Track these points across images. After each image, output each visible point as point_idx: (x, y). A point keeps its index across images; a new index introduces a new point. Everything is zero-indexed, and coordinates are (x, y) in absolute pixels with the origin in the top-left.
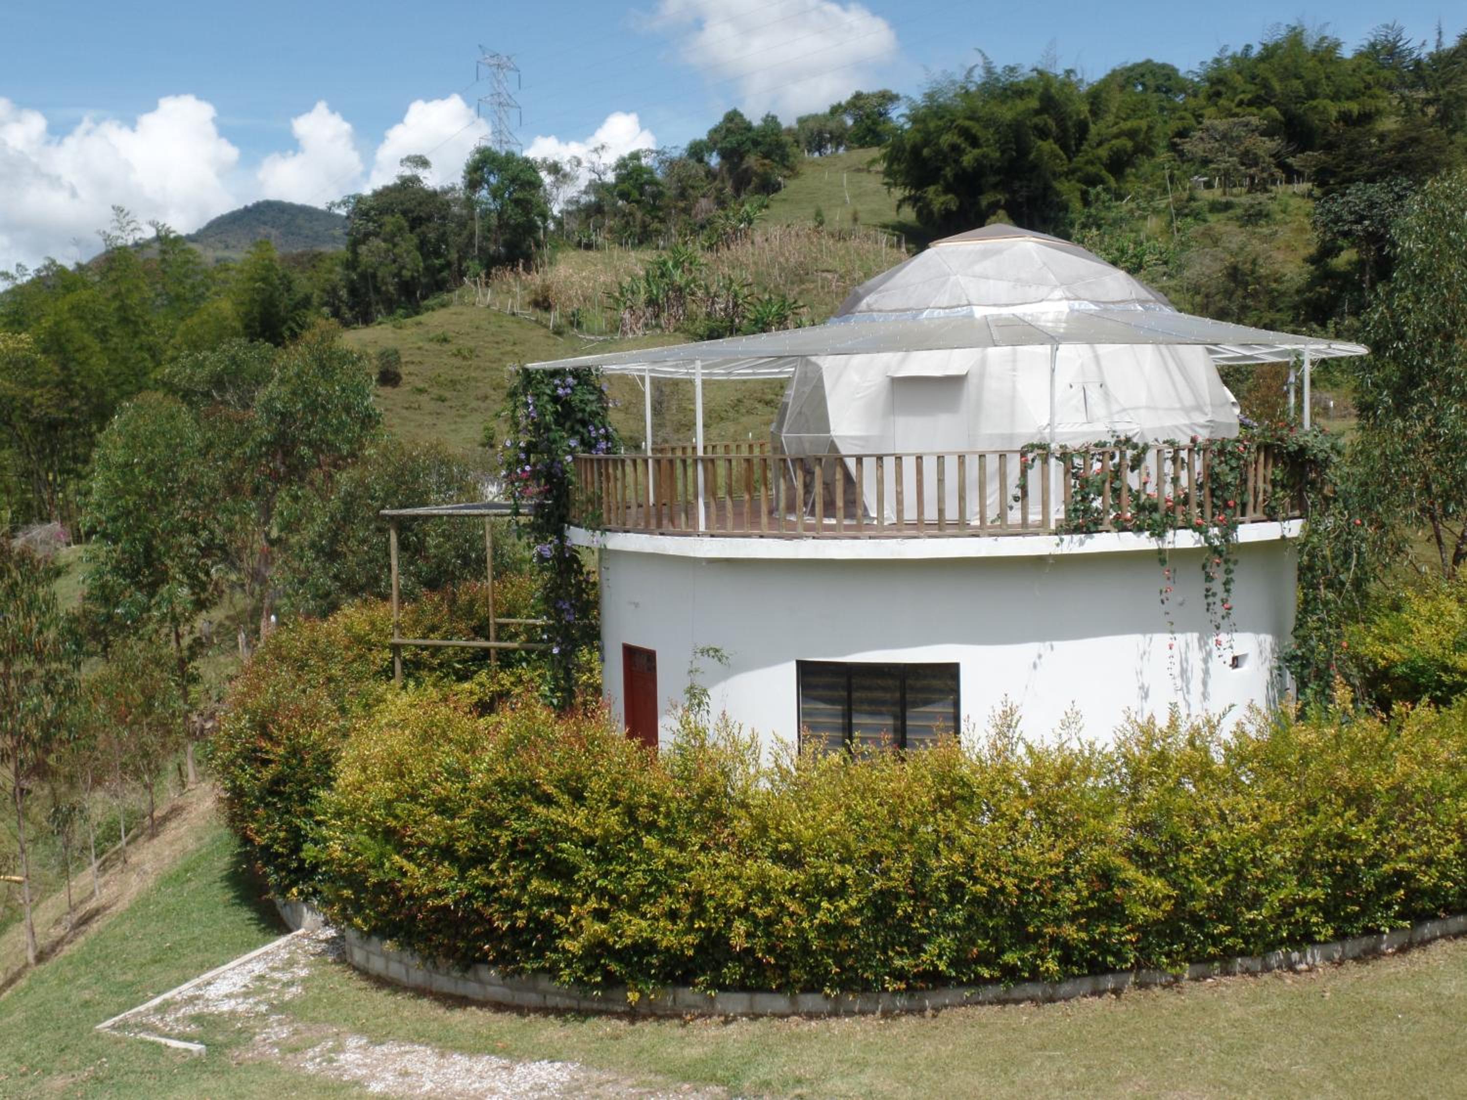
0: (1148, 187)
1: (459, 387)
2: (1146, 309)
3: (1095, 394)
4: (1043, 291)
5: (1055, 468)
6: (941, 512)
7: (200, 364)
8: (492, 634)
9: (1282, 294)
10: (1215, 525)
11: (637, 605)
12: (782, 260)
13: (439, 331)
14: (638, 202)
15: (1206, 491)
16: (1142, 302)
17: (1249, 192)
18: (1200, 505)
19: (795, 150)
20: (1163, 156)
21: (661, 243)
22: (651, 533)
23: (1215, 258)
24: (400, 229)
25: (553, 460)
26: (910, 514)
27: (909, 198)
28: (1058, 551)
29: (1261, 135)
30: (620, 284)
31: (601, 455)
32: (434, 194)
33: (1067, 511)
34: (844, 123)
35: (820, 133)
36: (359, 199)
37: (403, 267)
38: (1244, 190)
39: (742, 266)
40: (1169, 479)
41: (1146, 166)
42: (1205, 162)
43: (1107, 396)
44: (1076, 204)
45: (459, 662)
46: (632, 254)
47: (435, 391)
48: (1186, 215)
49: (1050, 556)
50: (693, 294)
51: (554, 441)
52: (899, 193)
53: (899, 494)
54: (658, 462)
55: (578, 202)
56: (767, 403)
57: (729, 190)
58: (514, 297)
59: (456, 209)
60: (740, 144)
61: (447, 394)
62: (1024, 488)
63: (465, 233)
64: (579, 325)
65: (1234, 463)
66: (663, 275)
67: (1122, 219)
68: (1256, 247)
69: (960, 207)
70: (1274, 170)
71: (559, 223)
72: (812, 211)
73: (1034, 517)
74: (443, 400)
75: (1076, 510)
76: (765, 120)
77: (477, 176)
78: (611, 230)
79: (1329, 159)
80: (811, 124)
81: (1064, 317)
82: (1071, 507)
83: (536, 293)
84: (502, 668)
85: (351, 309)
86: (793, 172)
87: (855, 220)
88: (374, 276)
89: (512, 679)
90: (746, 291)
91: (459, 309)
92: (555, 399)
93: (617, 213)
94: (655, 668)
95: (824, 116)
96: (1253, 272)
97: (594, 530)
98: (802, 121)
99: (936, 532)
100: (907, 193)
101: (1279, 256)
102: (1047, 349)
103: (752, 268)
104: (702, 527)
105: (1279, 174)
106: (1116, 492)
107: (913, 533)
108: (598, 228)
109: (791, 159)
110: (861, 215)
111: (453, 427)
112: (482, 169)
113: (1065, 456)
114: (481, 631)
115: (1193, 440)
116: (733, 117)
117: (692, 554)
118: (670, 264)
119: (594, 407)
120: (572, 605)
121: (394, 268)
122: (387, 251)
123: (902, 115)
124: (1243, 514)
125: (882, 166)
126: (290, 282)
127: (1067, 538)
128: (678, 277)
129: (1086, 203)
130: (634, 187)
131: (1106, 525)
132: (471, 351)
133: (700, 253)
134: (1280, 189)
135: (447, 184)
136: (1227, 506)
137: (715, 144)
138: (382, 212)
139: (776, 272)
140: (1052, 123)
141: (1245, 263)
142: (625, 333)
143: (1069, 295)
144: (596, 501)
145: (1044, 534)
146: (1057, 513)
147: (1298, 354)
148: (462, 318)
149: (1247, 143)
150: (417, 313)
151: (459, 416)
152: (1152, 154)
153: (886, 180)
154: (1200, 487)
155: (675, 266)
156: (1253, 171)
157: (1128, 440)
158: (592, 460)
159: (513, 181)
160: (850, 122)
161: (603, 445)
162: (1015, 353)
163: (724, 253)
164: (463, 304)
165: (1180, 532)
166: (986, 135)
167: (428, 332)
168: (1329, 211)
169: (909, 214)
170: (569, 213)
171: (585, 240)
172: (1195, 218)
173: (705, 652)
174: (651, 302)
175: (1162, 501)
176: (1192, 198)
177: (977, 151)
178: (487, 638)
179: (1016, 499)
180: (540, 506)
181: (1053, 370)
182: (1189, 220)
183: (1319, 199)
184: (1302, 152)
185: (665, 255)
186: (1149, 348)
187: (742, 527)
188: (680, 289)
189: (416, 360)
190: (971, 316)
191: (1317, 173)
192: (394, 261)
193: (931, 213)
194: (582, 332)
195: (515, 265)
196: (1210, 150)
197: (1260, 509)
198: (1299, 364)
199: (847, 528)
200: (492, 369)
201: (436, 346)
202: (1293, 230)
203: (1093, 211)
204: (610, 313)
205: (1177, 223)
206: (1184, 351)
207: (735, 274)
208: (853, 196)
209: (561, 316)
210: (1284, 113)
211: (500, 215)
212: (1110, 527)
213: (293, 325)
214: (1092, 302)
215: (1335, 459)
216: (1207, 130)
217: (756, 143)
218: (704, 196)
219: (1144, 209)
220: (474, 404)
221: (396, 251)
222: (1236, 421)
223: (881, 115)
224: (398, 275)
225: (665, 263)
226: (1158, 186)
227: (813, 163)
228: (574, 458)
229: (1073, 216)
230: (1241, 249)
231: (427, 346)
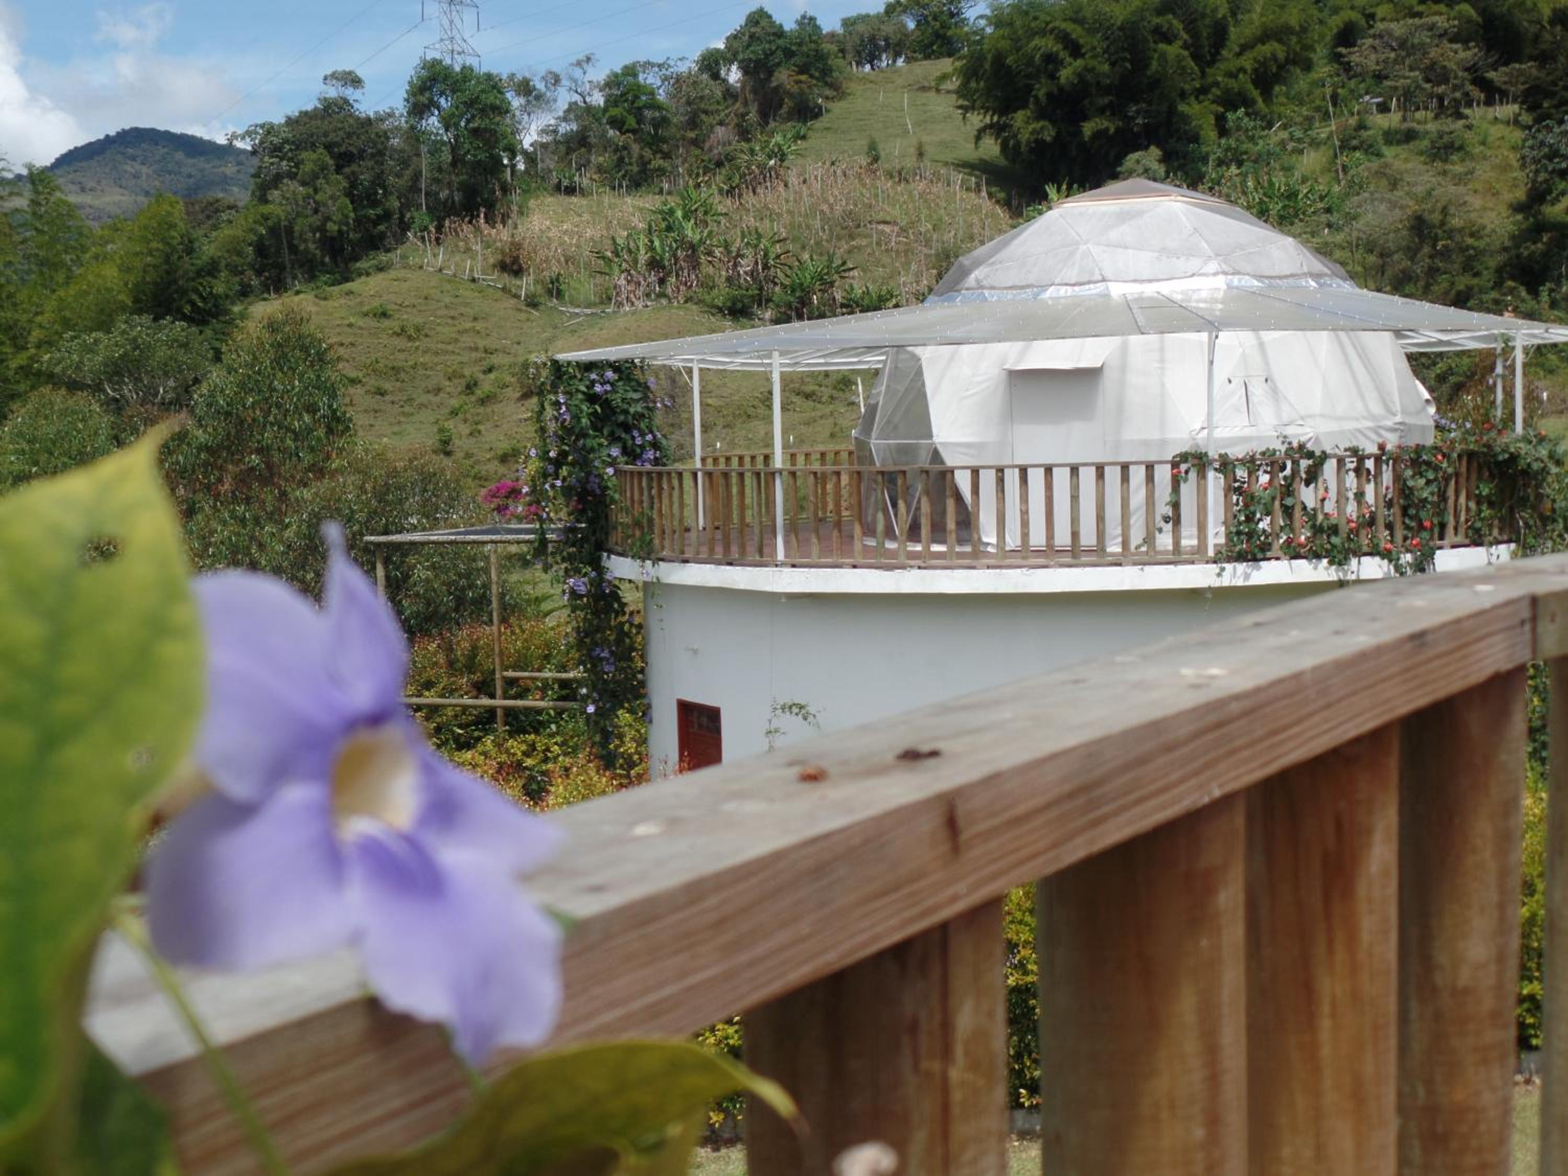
0: (1305, 111)
1: (402, 375)
2: (1321, 285)
3: (1259, 391)
4: (1194, 264)
5: (1215, 481)
6: (1075, 535)
7: (90, 349)
8: (499, 692)
9: (1480, 253)
10: (1408, 551)
11: (695, 652)
12: (825, 207)
13: (376, 303)
14: (634, 131)
15: (1396, 510)
16: (1316, 276)
17: (1436, 117)
18: (1390, 526)
19: (840, 62)
20: (1323, 69)
21: (666, 186)
22: (718, 563)
23: (1393, 205)
24: (324, 168)
25: (589, 474)
26: (1038, 538)
27: (991, 126)
28: (1216, 583)
29: (1451, 41)
30: (613, 239)
31: (648, 467)
32: (368, 121)
33: (1228, 535)
34: (904, 26)
35: (873, 39)
36: (270, 129)
37: (328, 219)
38: (1430, 115)
39: (773, 216)
40: (1351, 495)
41: (1302, 82)
42: (1379, 77)
43: (1275, 393)
44: (1210, 134)
45: (460, 727)
46: (629, 200)
47: (372, 382)
48: (1355, 149)
49: (1210, 588)
50: (710, 253)
51: (592, 450)
52: (977, 120)
53: (1025, 513)
54: (709, 475)
55: (555, 132)
56: (808, 396)
57: (753, 116)
58: (472, 258)
59: (395, 142)
60: (769, 54)
61: (387, 386)
62: (1176, 506)
63: (408, 173)
64: (559, 294)
65: (1431, 475)
66: (669, 229)
67: (1269, 154)
68: (1448, 190)
69: (1057, 138)
70: (1469, 87)
71: (531, 159)
72: (863, 143)
73: (1189, 541)
74: (381, 393)
75: (1239, 533)
76: (800, 23)
77: (423, 99)
78: (600, 169)
79: (1542, 74)
80: (861, 28)
81: (1220, 295)
82: (1234, 530)
83: (503, 252)
84: (512, 734)
85: (259, 273)
86: (838, 91)
87: (921, 155)
88: (289, 231)
89: (524, 747)
90: (778, 249)
91: (402, 273)
92: (592, 398)
93: (607, 144)
94: (718, 731)
95: (878, 16)
96: (1443, 223)
97: (643, 560)
98: (847, 23)
99: (1068, 560)
100: (988, 120)
101: (1476, 202)
102: (1204, 336)
103: (786, 218)
104: (781, 555)
105: (1478, 94)
106: (1288, 511)
107: (1041, 561)
108: (583, 166)
109: (835, 74)
110: (930, 150)
111: (396, 429)
112: (430, 88)
113: (1226, 465)
114: (484, 687)
115: (1382, 447)
116: (758, 18)
117: (768, 588)
118: (679, 214)
119: (638, 408)
120: (612, 653)
121: (315, 220)
122: (308, 197)
123: (981, 17)
124: (1441, 537)
125: (954, 84)
126: (191, 242)
127: (1229, 567)
128: (691, 232)
129: (1223, 132)
130: (629, 112)
131: (1276, 550)
132: (418, 329)
133: (717, 198)
134: (1476, 114)
135: (383, 108)
136: (1421, 527)
137: (735, 55)
138: (298, 146)
139: (817, 224)
140: (1178, 25)
141: (1432, 211)
142: (620, 305)
143: (1225, 268)
144: (644, 525)
145: (1200, 561)
146: (1216, 536)
147: (1507, 340)
148: (405, 286)
149: (1433, 53)
150: (347, 280)
151: (404, 414)
152: (1308, 66)
153: (961, 102)
154: (1389, 504)
155: (686, 217)
156: (1441, 89)
157: (1302, 447)
158: (640, 474)
159: (471, 104)
160: (911, 25)
161: (650, 454)
162: (1162, 341)
163: (749, 199)
164: (406, 267)
165: (1365, 560)
166: (1091, 42)
167: (361, 304)
168: (1542, 143)
169: (991, 148)
170: (544, 146)
171: (566, 183)
172: (1366, 152)
173: (789, 708)
174: (654, 264)
175: (1344, 522)
176: (1361, 126)
177: (1079, 63)
178: (492, 696)
179: (1166, 520)
180: (572, 530)
181: (1211, 362)
182: (1358, 154)
183: (1529, 128)
184: (1506, 64)
185: (673, 201)
186: (1325, 334)
187: (831, 556)
188: (693, 247)
189: (347, 341)
190: (1107, 296)
191: (1527, 94)
192: (316, 211)
193: (1018, 144)
194: (564, 304)
195: (474, 217)
196: (1385, 61)
197: (1462, 531)
198: (1508, 350)
199: (961, 555)
200: (446, 352)
201: (370, 322)
202: (1493, 168)
203: (1233, 143)
204: (599, 279)
205: (1343, 159)
206: (1367, 337)
207: (765, 227)
208: (916, 124)
209: (536, 282)
210: (1483, 12)
211: (454, 149)
212: (1280, 554)
213: (194, 297)
214: (1255, 277)
215: (1554, 470)
216: (1381, 36)
217: (789, 54)
218: (721, 123)
219: (1299, 140)
220: (424, 398)
221: (318, 197)
222: (1432, 423)
223: (952, 15)
224: (322, 229)
225: (671, 212)
226: (1318, 109)
227: (864, 79)
228: (617, 472)
229: (1204, 149)
230: (1429, 194)
231: (361, 322)
